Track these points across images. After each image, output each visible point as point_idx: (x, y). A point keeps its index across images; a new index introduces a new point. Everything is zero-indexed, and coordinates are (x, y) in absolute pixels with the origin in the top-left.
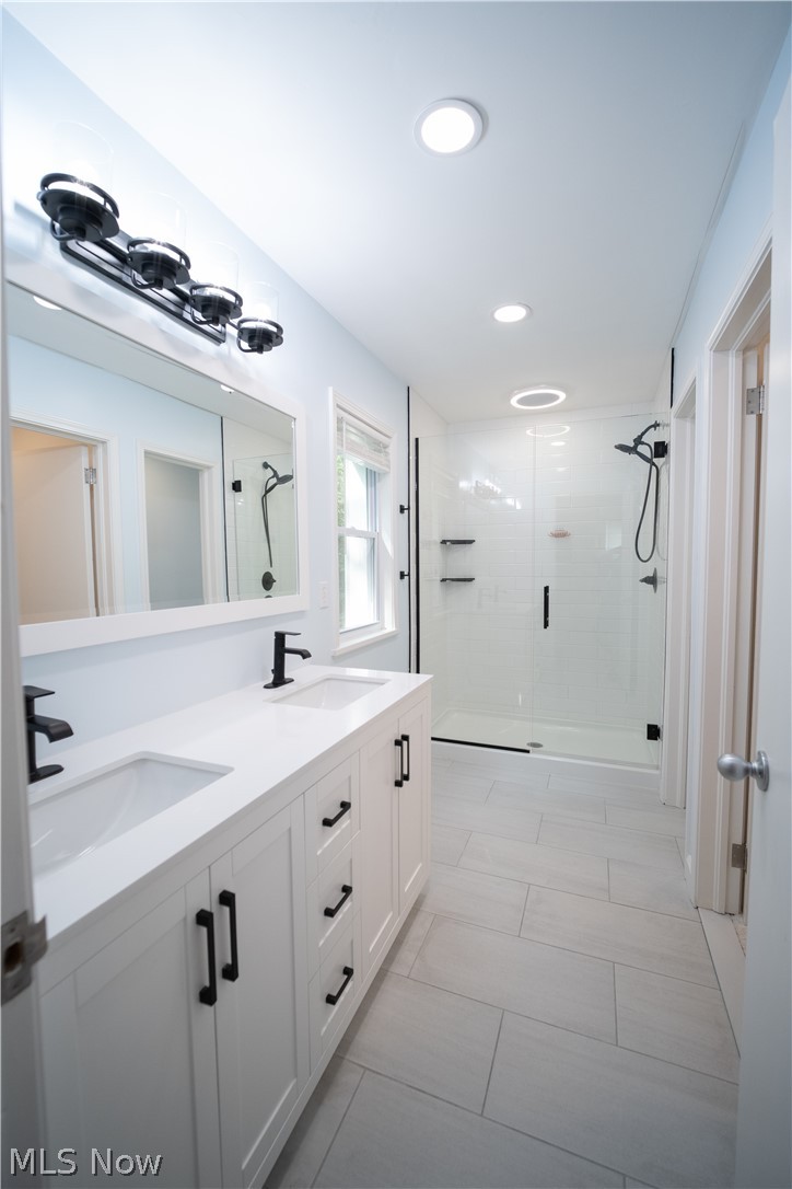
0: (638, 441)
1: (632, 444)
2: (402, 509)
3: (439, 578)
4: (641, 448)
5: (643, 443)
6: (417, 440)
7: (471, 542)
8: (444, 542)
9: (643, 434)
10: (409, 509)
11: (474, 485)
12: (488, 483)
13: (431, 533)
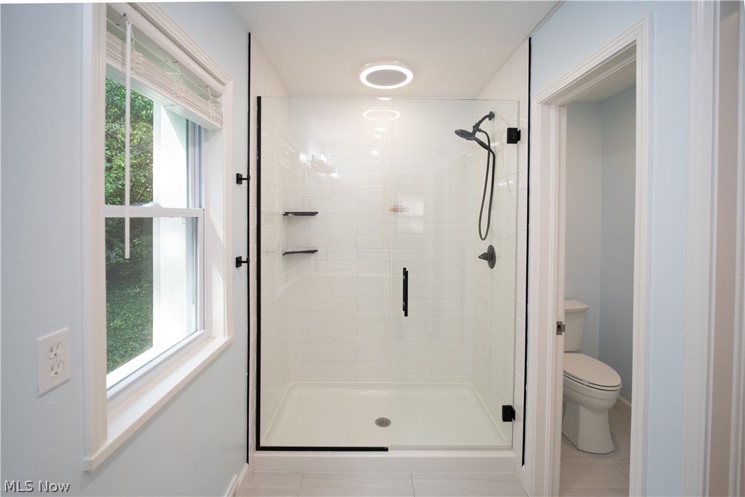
0: (477, 128)
1: (471, 130)
2: (239, 179)
3: (281, 252)
4: (478, 135)
5: (480, 131)
6: (259, 99)
7: (314, 214)
8: (286, 214)
9: (480, 122)
10: (248, 179)
11: (311, 159)
12: (323, 158)
13: (273, 204)
